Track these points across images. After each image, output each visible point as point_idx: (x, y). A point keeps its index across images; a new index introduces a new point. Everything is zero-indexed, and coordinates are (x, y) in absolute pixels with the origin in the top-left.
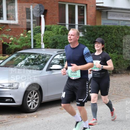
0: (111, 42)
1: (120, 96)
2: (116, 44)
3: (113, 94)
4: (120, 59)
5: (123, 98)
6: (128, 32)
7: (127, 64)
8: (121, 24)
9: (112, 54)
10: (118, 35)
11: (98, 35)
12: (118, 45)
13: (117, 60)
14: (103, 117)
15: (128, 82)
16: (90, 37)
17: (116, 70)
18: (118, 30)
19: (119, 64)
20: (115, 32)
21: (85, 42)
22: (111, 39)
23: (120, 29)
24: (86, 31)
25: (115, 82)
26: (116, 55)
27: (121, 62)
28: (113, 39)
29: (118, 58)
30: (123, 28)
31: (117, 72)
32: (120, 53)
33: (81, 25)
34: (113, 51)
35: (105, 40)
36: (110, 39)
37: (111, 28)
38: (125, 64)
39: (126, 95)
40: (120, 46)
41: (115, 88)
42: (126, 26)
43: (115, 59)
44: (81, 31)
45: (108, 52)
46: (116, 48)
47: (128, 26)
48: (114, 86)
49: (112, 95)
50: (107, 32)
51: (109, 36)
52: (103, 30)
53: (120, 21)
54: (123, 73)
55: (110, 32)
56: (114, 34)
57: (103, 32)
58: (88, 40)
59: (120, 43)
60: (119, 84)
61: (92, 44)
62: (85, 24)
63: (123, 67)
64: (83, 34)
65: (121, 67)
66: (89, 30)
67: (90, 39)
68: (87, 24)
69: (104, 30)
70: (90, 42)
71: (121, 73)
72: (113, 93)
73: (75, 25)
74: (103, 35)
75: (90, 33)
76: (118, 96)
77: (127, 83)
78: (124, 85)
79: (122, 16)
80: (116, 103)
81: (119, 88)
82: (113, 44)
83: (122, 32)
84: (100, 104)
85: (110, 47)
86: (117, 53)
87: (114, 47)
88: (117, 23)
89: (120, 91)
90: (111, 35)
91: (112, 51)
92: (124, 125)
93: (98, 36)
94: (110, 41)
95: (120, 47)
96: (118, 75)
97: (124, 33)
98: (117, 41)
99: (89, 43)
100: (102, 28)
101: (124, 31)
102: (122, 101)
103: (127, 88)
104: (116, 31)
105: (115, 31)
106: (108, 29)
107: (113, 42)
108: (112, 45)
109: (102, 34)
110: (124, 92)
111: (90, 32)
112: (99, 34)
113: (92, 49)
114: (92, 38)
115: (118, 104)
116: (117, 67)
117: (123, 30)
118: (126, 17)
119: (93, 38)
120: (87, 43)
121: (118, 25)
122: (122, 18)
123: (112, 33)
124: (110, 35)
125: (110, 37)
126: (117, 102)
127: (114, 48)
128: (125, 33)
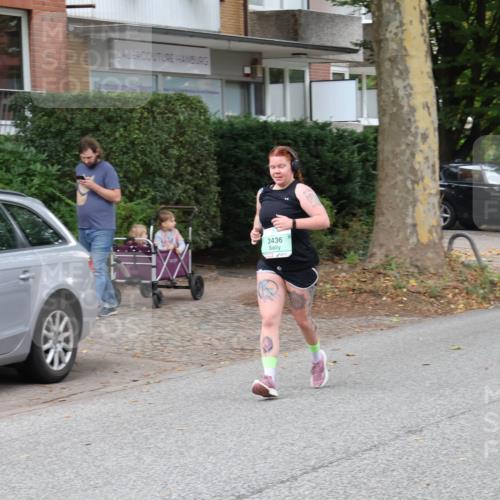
0: (126, 158)
1: (163, 360)
2: (144, 165)
3: (134, 356)
5: (174, 368)
6: (191, 119)
8: (165, 87)
9: (130, 205)
10: (153, 129)
11: (77, 129)
12: (154, 168)
14: (93, 446)
16: (46, 138)
18: (151, 112)
20: (140, 119)
21: (28, 157)
22: (126, 147)
23: (158, 107)
24: (28, 114)
26: (145, 207)
28: (132, 143)
30: (170, 102)
32: (161, 197)
33: (11, 93)
34: (137, 189)
36: (123, 144)
39: (185, 359)
40: (161, 170)
41: (143, 331)
42: (181, 94)
44: (12, 113)
46: (147, 181)
47: (189, 94)
48: (141, 326)
49: (131, 359)
50: (112, 117)
51: (117, 134)
53: (160, 77)
55: (121, 117)
56: (137, 126)
57: (97, 118)
58: (36, 148)
59: (161, 159)
60: (160, 318)
61: (53, 165)
62: (27, 87)
64: (16, 126)
66: (43, 109)
67: (46, 146)
70: (44, 156)
72: (138, 350)
74: (97, 128)
75: (43, 121)
76: (156, 362)
78: (177, 319)
79: (169, 58)
80: (148, 387)
81: (160, 329)
82: (134, 165)
83: (169, 118)
84: (85, 394)
86: (149, 197)
87: (139, 174)
89: (162, 342)
90: (125, 130)
91: (130, 192)
92: (175, 472)
93: (78, 132)
94: (124, 153)
95: (161, 176)
97: (174, 123)
98: (151, 153)
99: (43, 162)
101: (176, 114)
102: (169, 379)
103: (189, 330)
104: (146, 114)
105: (142, 113)
107: (135, 158)
108: (132, 169)
109: (91, 125)
110: (177, 347)
111: (45, 118)
112: (78, 126)
113: (55, 182)
114: (52, 141)
115: (152, 391)
117: (170, 112)
118: (183, 60)
119: (57, 140)
120: (35, 162)
122: (167, 64)
123: (129, 121)
124: (122, 130)
125: (121, 135)
126: (149, 383)
127: (137, 179)
128: (179, 122)
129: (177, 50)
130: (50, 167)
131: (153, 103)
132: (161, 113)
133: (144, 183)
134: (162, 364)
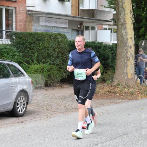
0: (42, 51)
1: (52, 111)
2: (48, 53)
3: (43, 110)
4: (52, 69)
5: (55, 114)
6: (62, 40)
7: (60, 76)
8: (54, 31)
9: (43, 65)
10: (51, 43)
11: (29, 42)
13: (49, 71)
14: (31, 136)
15: (61, 96)
16: (19, 45)
17: (48, 82)
19: (51, 76)
20: (47, 40)
21: (14, 50)
23: (52, 36)
24: (14, 38)
25: (47, 96)
26: (48, 66)
27: (54, 74)
28: (45, 47)
29: (51, 69)
30: (56, 35)
31: (49, 84)
32: (53, 63)
33: (9, 31)
34: (45, 60)
35: (37, 49)
36: (42, 47)
37: (43, 35)
38: (58, 76)
39: (58, 111)
40: (52, 55)
41: (46, 102)
42: (59, 33)
43: (48, 70)
44: (9, 37)
45: (39, 62)
46: (48, 58)
47: (62, 33)
48: (46, 101)
49: (42, 110)
50: (39, 39)
51: (40, 44)
53: (53, 28)
54: (56, 86)
55: (42, 39)
56: (46, 42)
57: (35, 39)
58: (16, 48)
59: (53, 52)
60: (51, 99)
61: (21, 53)
62: (14, 30)
63: (56, 79)
64: (11, 41)
65: (54, 79)
66: (19, 37)
67: (19, 47)
68: (16, 30)
69: (35, 37)
70: (19, 50)
71: (54, 86)
72: (44, 108)
73: (2, 31)
74: (34, 42)
76: (50, 112)
77: (59, 97)
78: (56, 99)
79: (56, 22)
81: (51, 102)
82: (45, 54)
83: (55, 40)
84: (28, 121)
85: (42, 57)
86: (49, 63)
87: (46, 56)
88: (49, 29)
89: (52, 106)
91: (43, 61)
93: (29, 44)
94: (42, 50)
95: (53, 57)
96: (50, 88)
98: (50, 50)
99: (18, 52)
100: (33, 35)
101: (58, 39)
102: (54, 117)
104: (49, 39)
105: (48, 38)
106: (40, 36)
107: (45, 51)
108: (44, 54)
109: (33, 42)
110: (56, 107)
111: (19, 39)
113: (22, 58)
114: (21, 46)
115: (49, 120)
116: (49, 79)
117: (56, 38)
118: (60, 23)
119: (23, 46)
120: (16, 52)
121: (51, 32)
122: (55, 24)
123: (44, 41)
124: (42, 43)
125: (41, 45)
126: (48, 118)
127: (46, 58)
128: (58, 41)
129: (58, 20)
130: (20, 53)
131: (51, 36)
132: (53, 39)
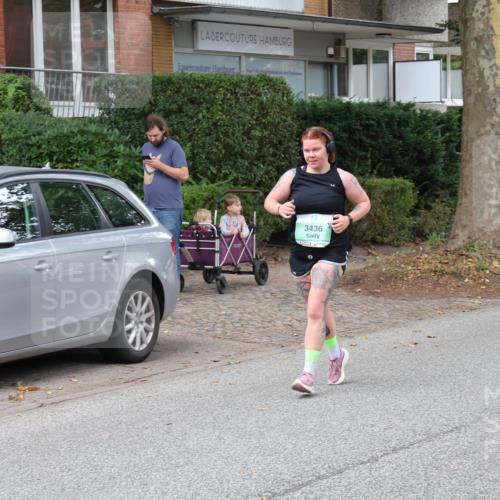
0: (208, 140)
1: (243, 341)
2: (227, 146)
3: (215, 337)
5: (254, 350)
6: (273, 100)
7: (270, 221)
8: (248, 69)
9: (211, 186)
10: (236, 110)
11: (161, 110)
12: (236, 150)
16: (129, 120)
18: (234, 93)
20: (223, 100)
21: (112, 139)
22: (208, 128)
23: (241, 88)
24: (112, 96)
26: (227, 188)
28: (215, 124)
30: (253, 83)
32: (244, 179)
33: (95, 75)
34: (219, 170)
35: (187, 131)
36: (205, 125)
37: (209, 84)
39: (265, 339)
40: (242, 151)
41: (223, 312)
42: (264, 75)
44: (96, 95)
45: (198, 175)
46: (229, 162)
47: (272, 76)
48: (222, 307)
49: (211, 339)
50: (195, 99)
51: (200, 116)
52: (178, 91)
53: (243, 58)
55: (204, 99)
56: (220, 108)
57: (181, 99)
58: (120, 130)
59: (244, 141)
61: (136, 147)
62: (112, 70)
64: (100, 108)
67: (130, 127)
68: (118, 68)
69: (183, 91)
70: (128, 138)
72: (219, 331)
73: (70, 75)
74: (180, 110)
76: (237, 343)
78: (258, 300)
79: (253, 39)
80: (228, 367)
81: (241, 310)
82: (217, 147)
83: (251, 99)
85: (207, 158)
86: (231, 178)
87: (221, 156)
88: (231, 64)
89: (242, 322)
90: (208, 112)
91: (212, 173)
92: (256, 452)
94: (207, 135)
95: (243, 158)
97: (257, 105)
98: (233, 134)
99: (126, 144)
100: (173, 83)
101: (259, 95)
102: (250, 360)
103: (270, 311)
104: (229, 95)
105: (225, 95)
106: (198, 87)
107: (218, 139)
108: (214, 150)
109: (174, 107)
110: (257, 328)
112: (161, 107)
114: (136, 123)
115: (233, 372)
117: (253, 93)
118: (266, 41)
119: (141, 122)
120: (118, 144)
121: (236, 71)
122: (250, 45)
123: (212, 102)
124: (204, 111)
125: (204, 117)
126: (229, 363)
127: (220, 161)
128: (262, 103)
129: (261, 32)
130: (133, 149)
131: (236, 85)
132: (244, 95)
133: (226, 165)
134: (242, 345)
